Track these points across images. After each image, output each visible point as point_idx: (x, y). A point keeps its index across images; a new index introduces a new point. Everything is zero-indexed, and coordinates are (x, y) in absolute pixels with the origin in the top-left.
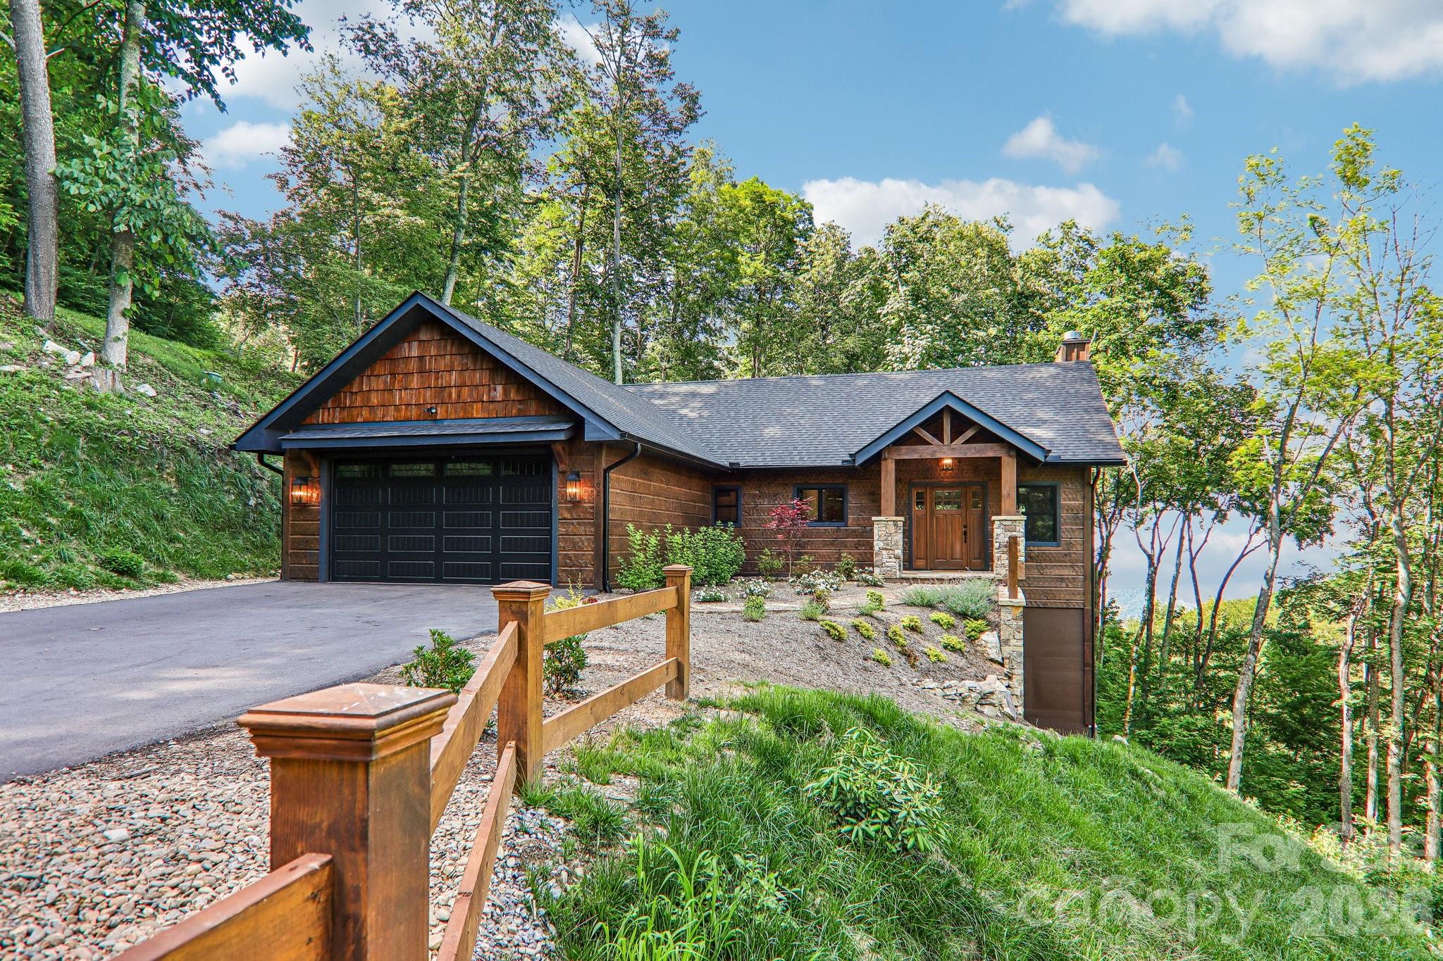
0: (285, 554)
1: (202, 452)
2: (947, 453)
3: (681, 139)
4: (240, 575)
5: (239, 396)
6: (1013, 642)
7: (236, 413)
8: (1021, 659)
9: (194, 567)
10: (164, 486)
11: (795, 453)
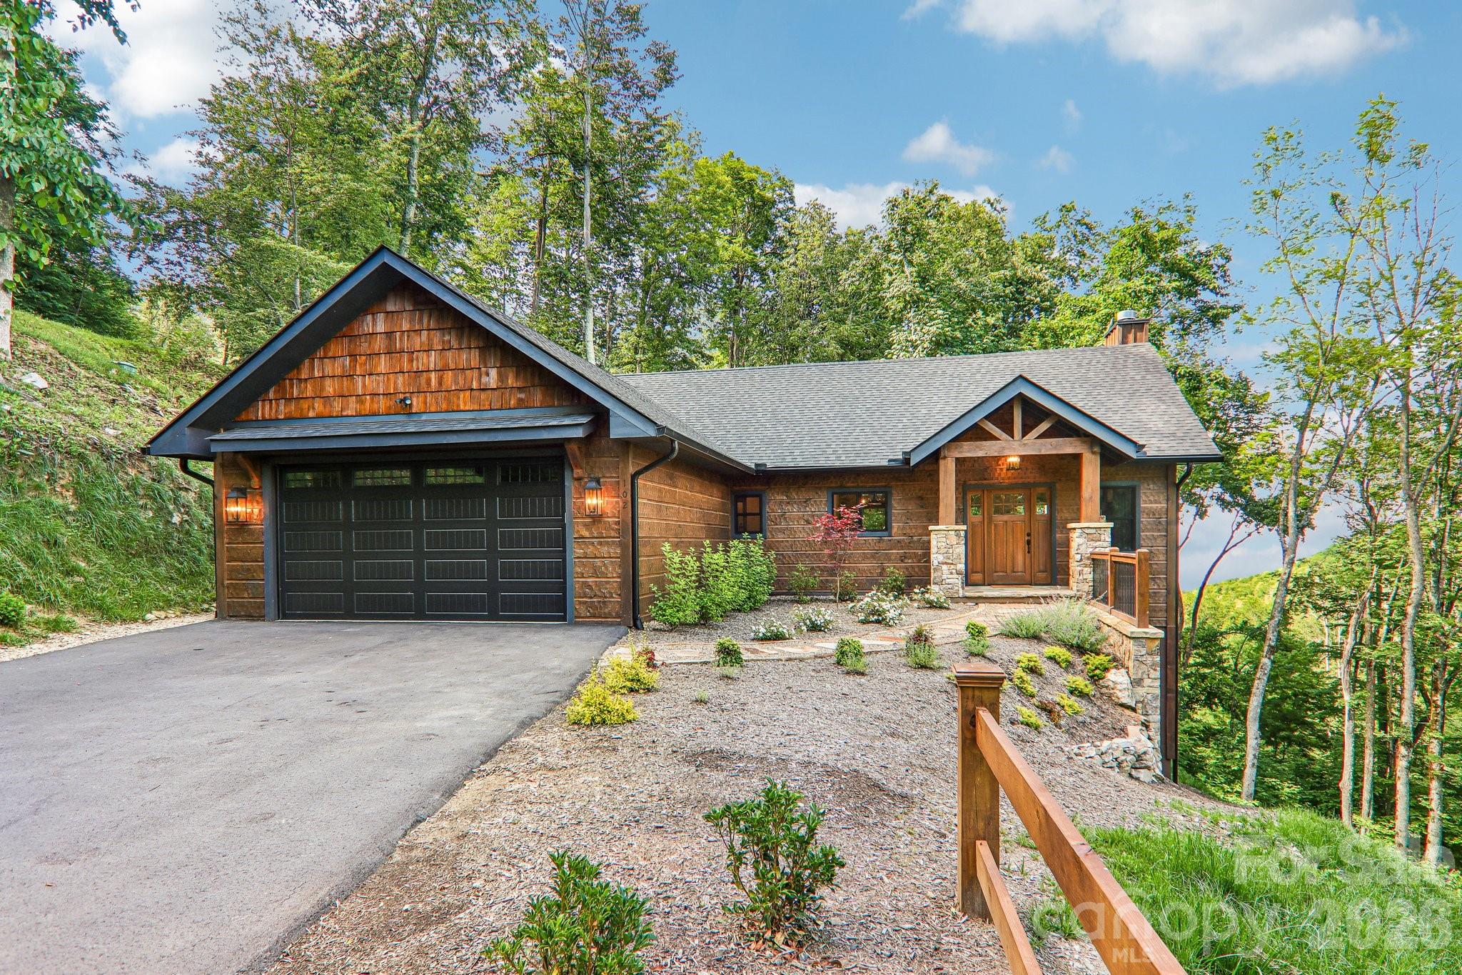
0: (219, 584)
1: (107, 458)
2: (1018, 449)
3: (655, 105)
4: (162, 614)
5: (158, 390)
6: (1147, 682)
7: (154, 410)
8: (1158, 703)
9: (100, 608)
10: (58, 501)
11: (830, 451)
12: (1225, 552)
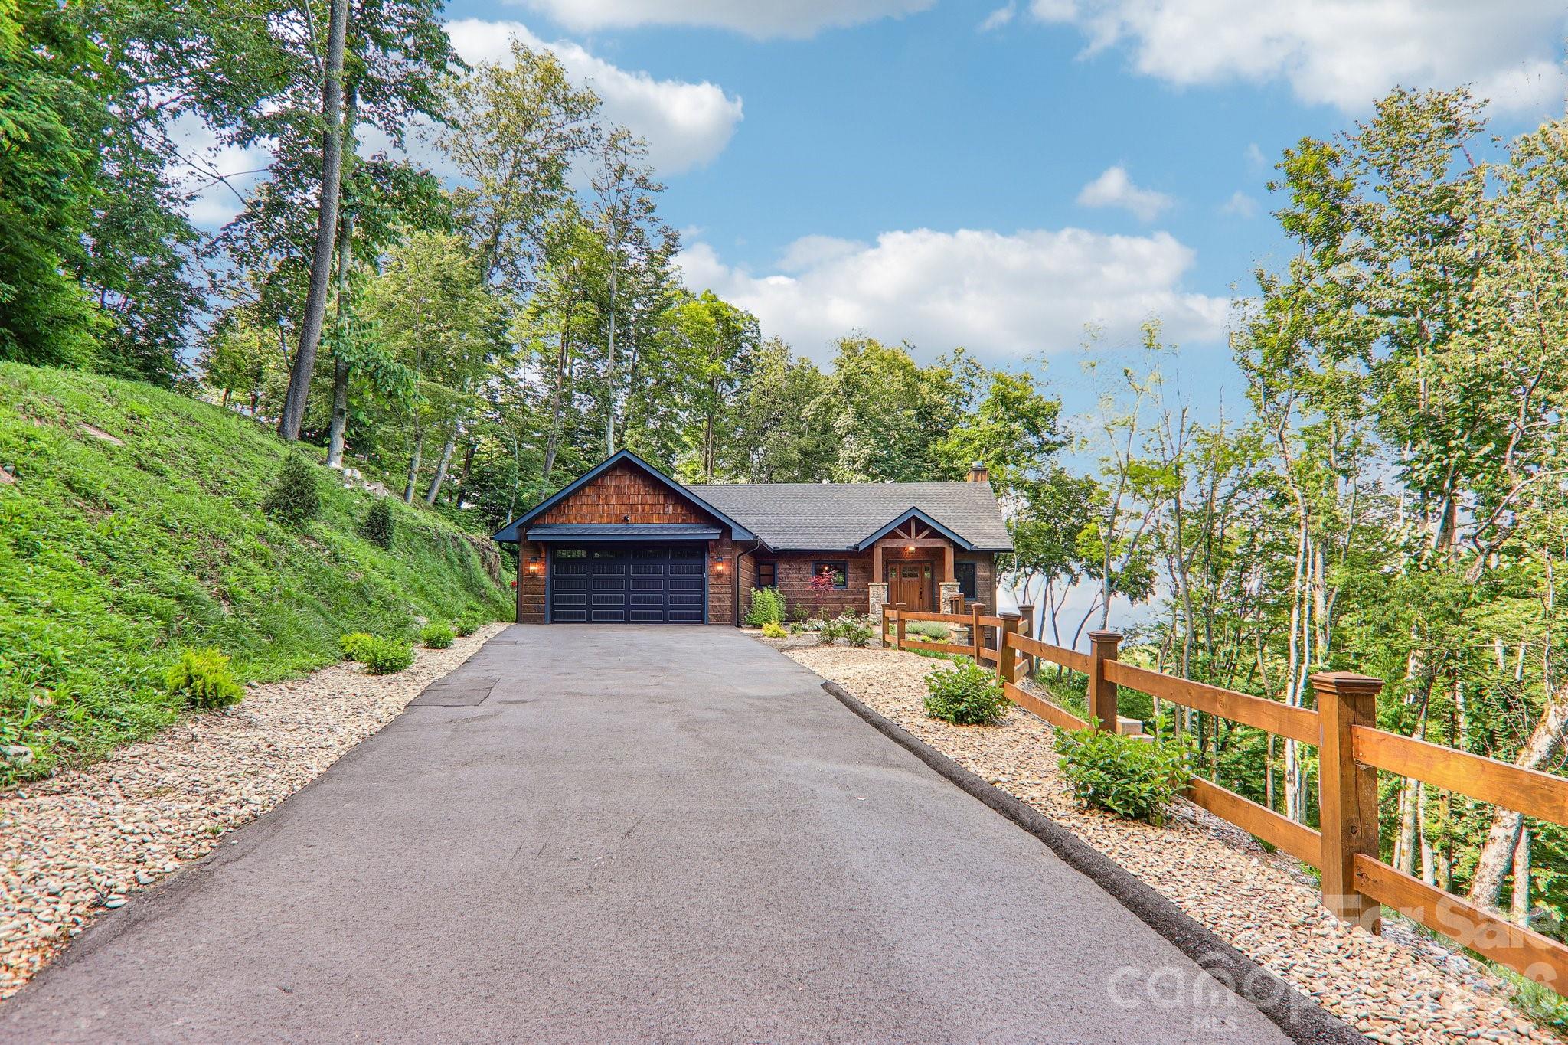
0: (520, 606)
2: (911, 545)
12: (1091, 612)
